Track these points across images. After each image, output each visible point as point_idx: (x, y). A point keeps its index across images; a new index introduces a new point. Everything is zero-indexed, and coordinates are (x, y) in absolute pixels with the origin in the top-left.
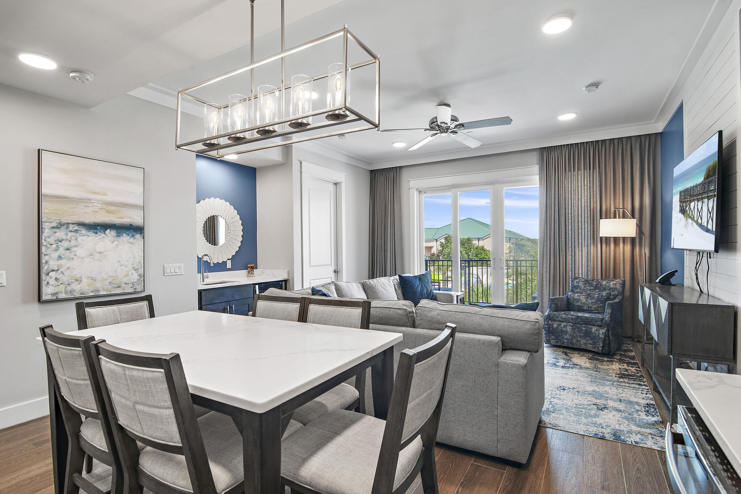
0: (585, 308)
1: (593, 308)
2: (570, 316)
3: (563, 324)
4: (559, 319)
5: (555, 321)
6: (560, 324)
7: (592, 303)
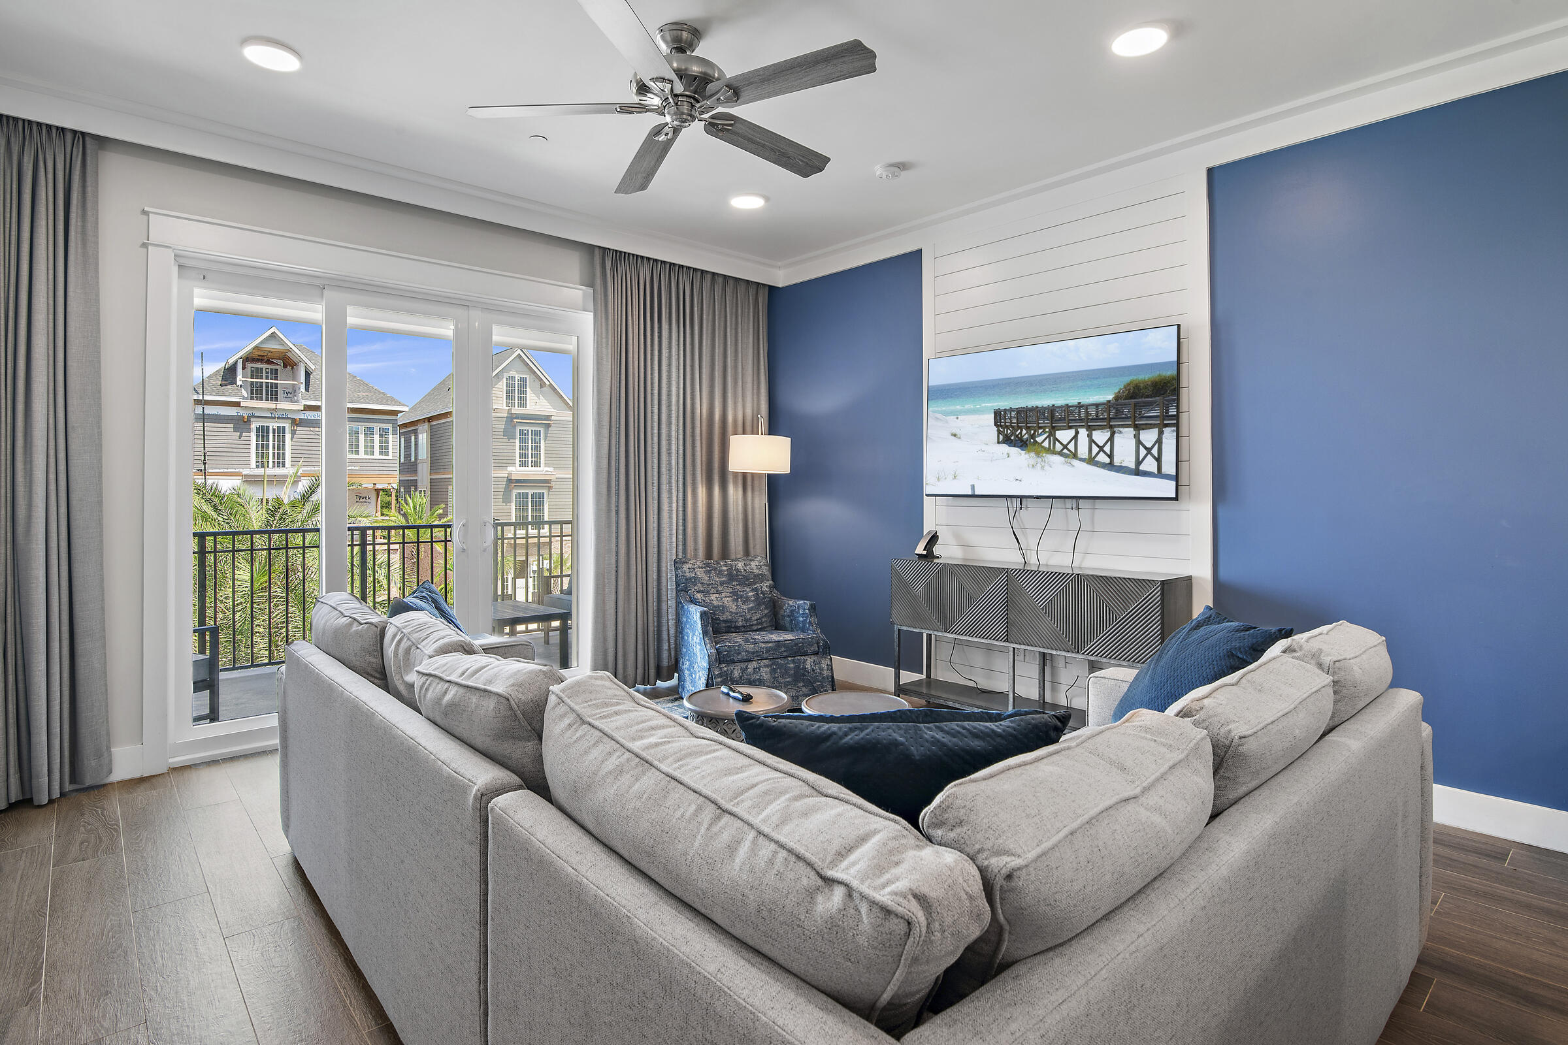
0: (741, 624)
1: (754, 620)
2: (763, 645)
3: (752, 666)
4: (743, 655)
5: (733, 662)
6: (747, 668)
7: (750, 610)
